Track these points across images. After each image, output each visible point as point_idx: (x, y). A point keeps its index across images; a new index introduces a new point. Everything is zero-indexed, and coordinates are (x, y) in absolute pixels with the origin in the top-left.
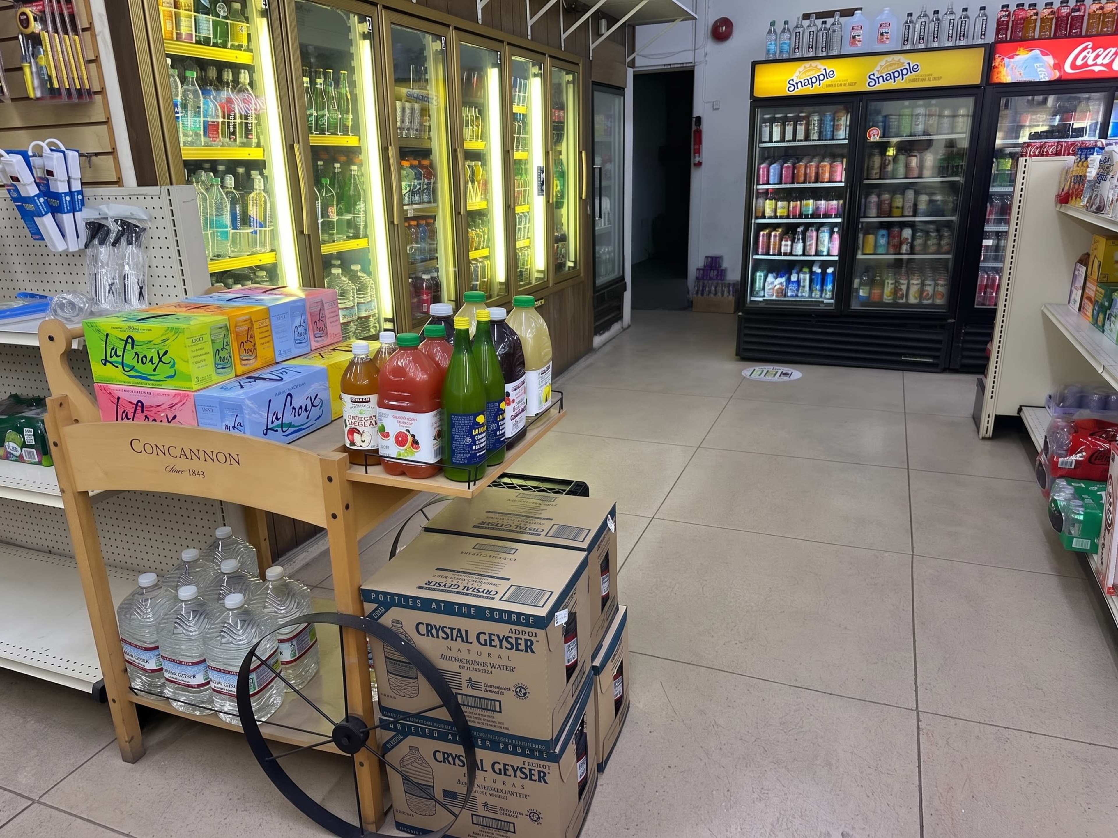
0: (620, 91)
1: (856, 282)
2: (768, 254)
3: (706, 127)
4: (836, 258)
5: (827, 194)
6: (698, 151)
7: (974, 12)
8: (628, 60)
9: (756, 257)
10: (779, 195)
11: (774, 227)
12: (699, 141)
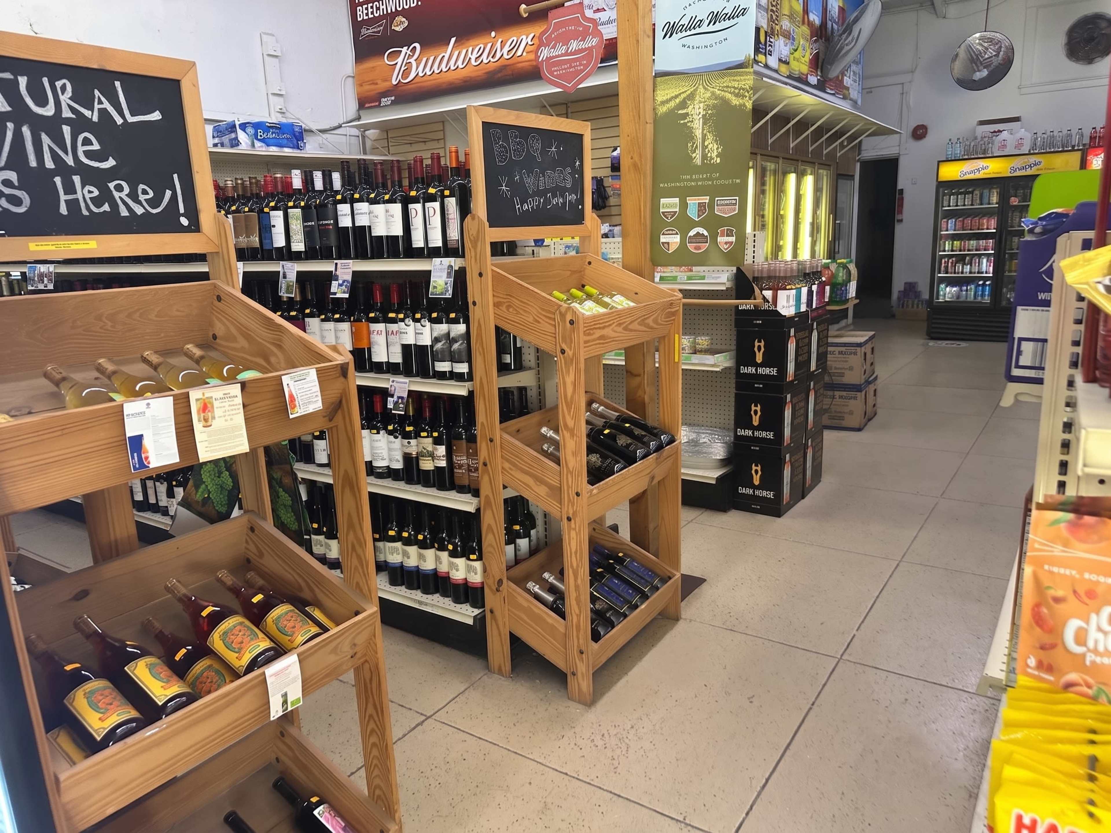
0: (852, 177)
1: (1005, 290)
2: (947, 273)
3: (906, 196)
4: (991, 275)
5: (986, 236)
6: (901, 212)
7: (1074, 132)
8: (857, 158)
9: (939, 275)
10: (954, 237)
11: (950, 256)
12: (901, 205)
